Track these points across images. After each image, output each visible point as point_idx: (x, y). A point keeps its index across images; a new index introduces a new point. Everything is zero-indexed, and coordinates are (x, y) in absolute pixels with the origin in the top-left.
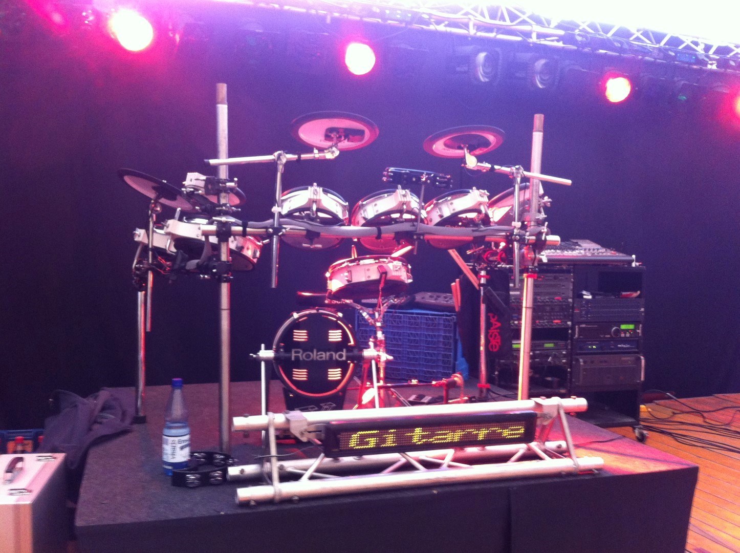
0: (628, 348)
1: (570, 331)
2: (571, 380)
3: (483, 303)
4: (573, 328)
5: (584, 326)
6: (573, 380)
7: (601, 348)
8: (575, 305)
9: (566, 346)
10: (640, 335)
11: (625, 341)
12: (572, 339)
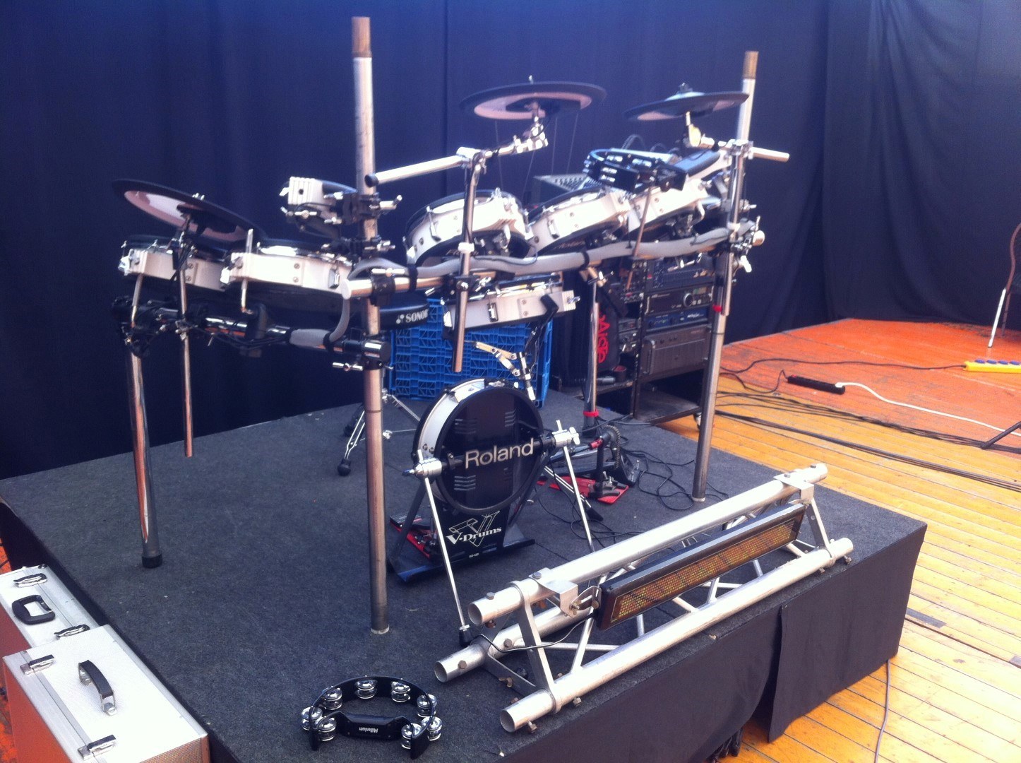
0: (697, 318)
1: (641, 306)
2: (638, 367)
3: (597, 301)
4: (644, 302)
5: (655, 296)
6: (641, 368)
7: (671, 322)
8: (649, 270)
9: (635, 325)
10: (711, 300)
11: (694, 310)
12: (642, 315)
